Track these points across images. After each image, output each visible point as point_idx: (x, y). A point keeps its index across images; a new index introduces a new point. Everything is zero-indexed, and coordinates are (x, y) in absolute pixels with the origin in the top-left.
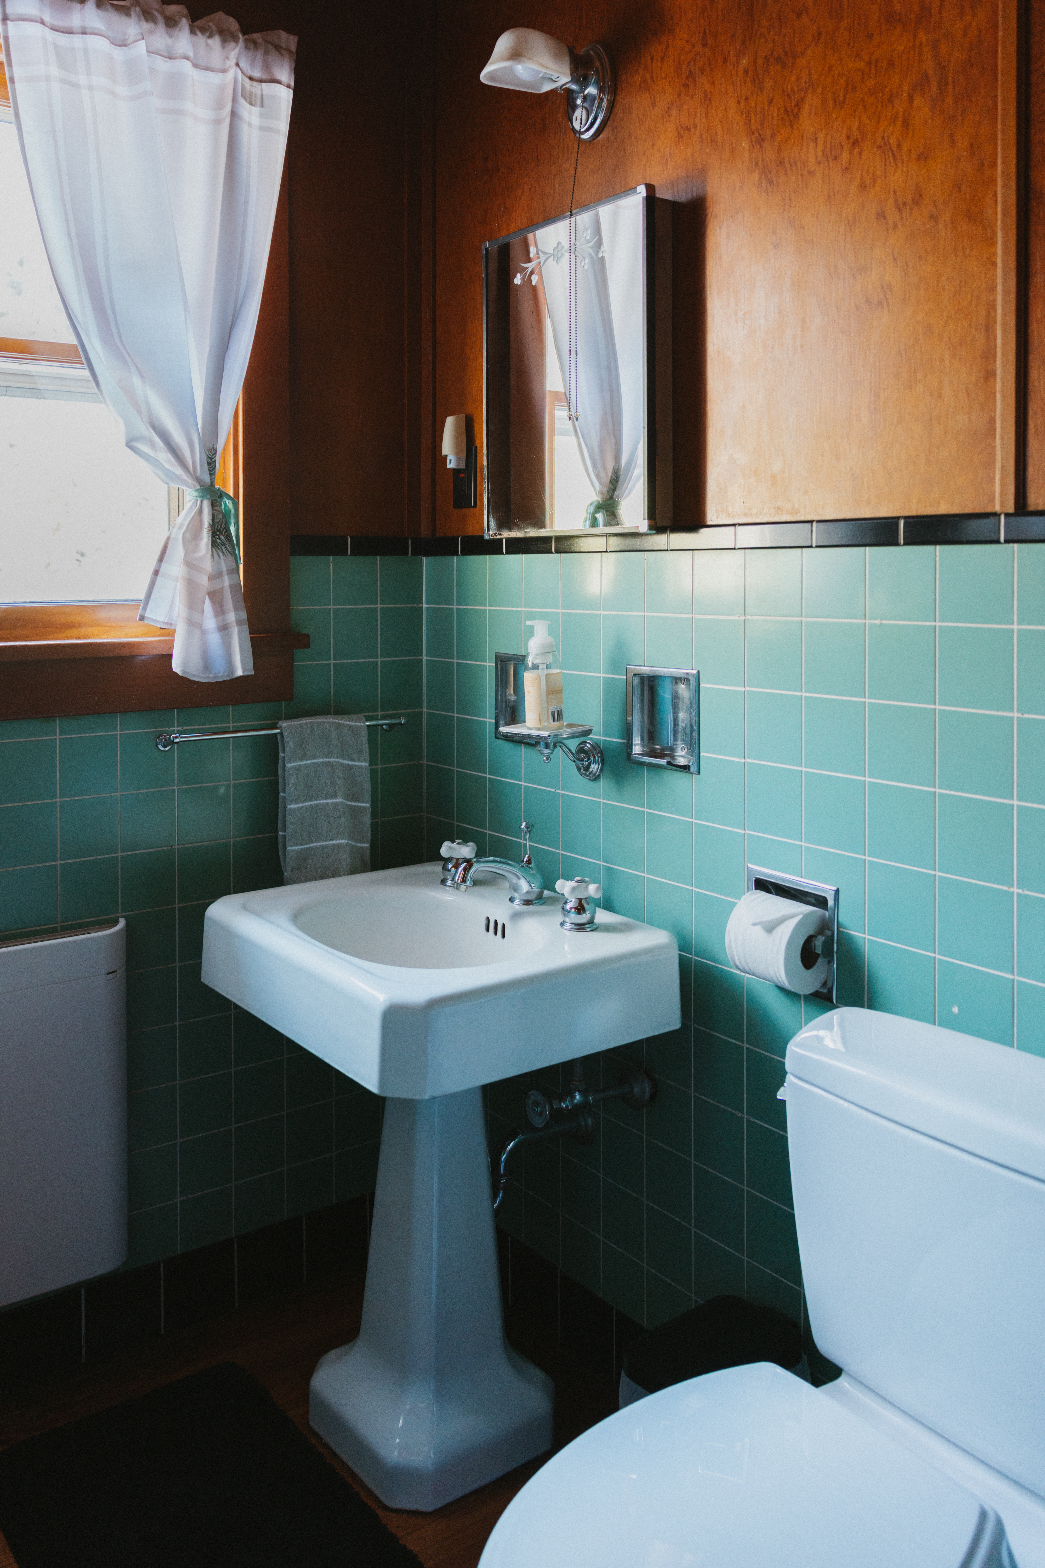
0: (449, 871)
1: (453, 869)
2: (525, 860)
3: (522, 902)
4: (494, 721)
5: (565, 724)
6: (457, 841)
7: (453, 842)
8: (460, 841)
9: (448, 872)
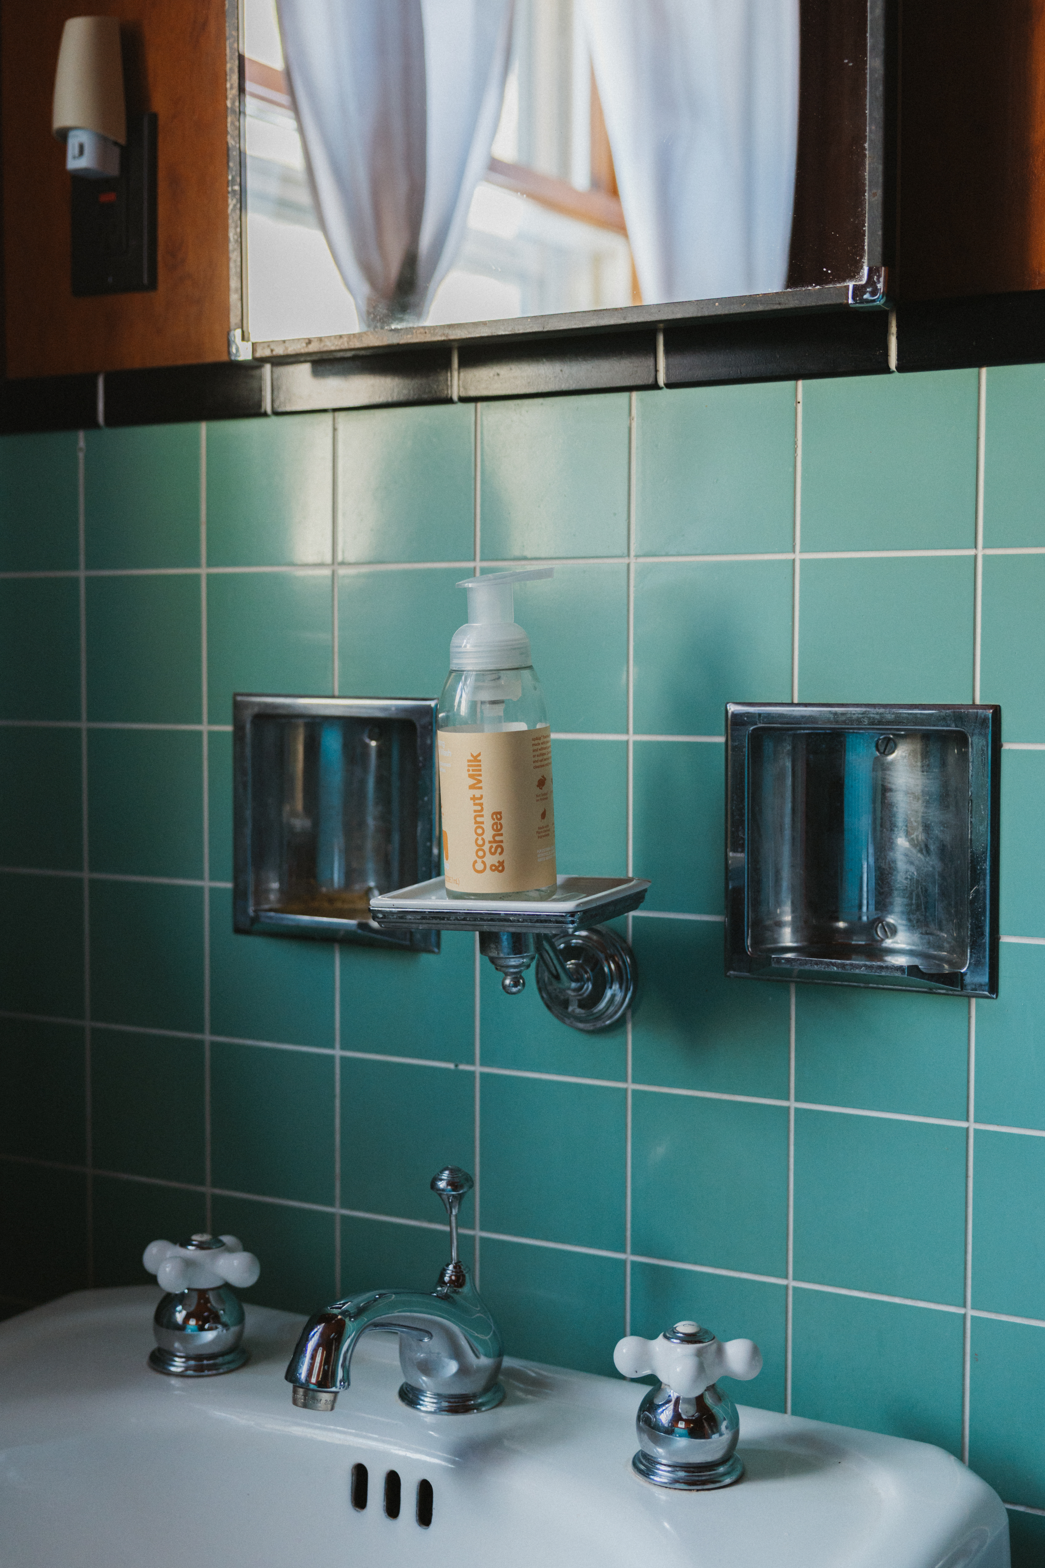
0: (182, 1328)
1: (192, 1322)
2: (447, 1279)
3: (445, 1404)
4: (229, 885)
5: (560, 879)
6: (197, 1238)
7: (185, 1243)
8: (205, 1237)
9: (177, 1333)
